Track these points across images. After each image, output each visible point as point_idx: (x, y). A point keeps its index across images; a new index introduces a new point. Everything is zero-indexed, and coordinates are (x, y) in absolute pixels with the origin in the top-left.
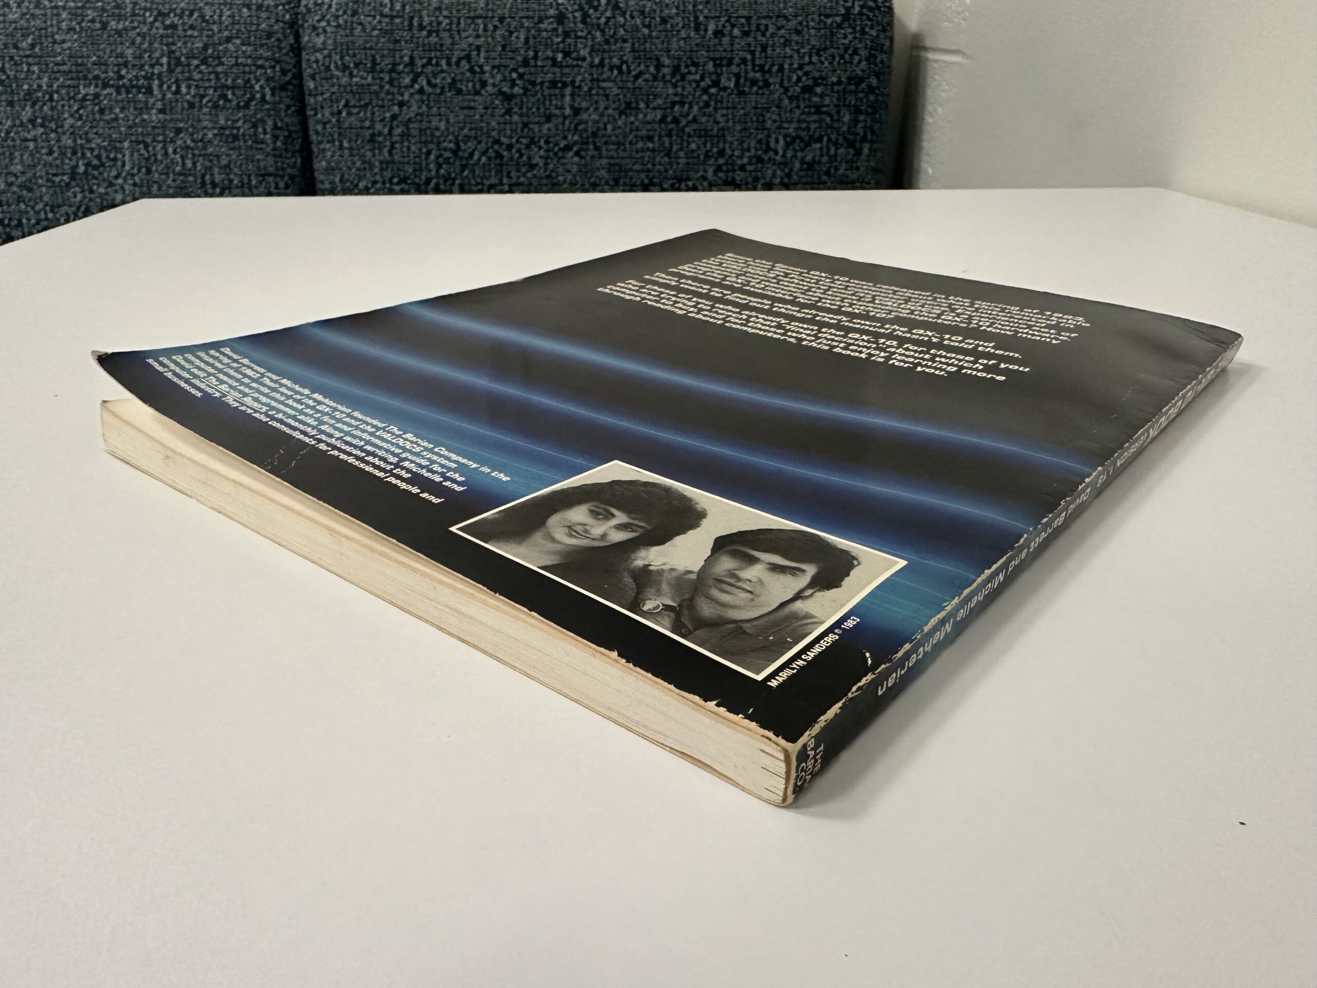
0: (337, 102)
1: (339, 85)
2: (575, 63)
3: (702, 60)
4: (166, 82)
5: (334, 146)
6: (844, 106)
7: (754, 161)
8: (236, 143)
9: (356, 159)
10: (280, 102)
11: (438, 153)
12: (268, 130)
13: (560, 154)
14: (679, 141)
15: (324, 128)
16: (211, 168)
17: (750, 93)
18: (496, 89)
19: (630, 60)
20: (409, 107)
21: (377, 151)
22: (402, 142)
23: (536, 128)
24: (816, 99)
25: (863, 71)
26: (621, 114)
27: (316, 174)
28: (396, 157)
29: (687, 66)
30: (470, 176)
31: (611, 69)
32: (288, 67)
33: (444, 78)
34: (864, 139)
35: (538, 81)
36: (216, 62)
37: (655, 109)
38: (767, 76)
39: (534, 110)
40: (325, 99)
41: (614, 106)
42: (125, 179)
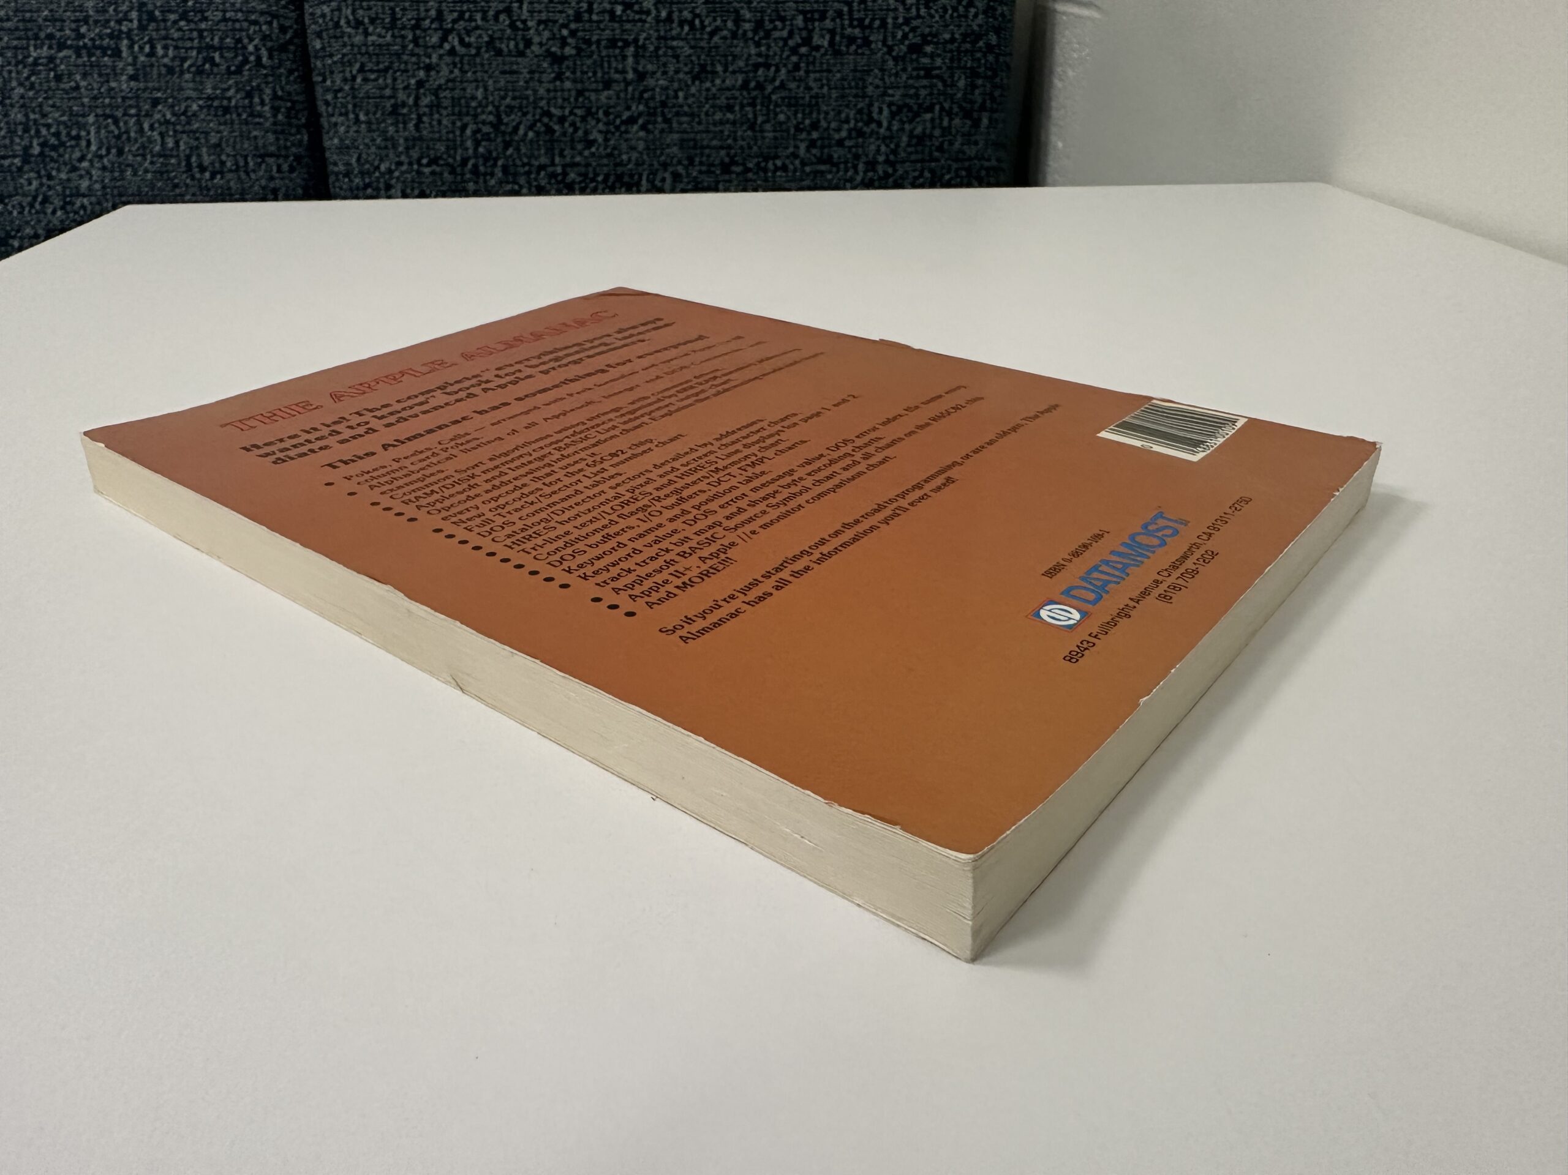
0: (351, 64)
1: (352, 45)
2: (637, 17)
3: (789, 14)
4: (137, 42)
5: (348, 120)
6: (959, 68)
7: (854, 134)
8: (228, 116)
9: (375, 135)
10: (279, 68)
11: (474, 127)
12: (267, 101)
13: (623, 128)
14: (764, 112)
15: (336, 97)
16: (197, 148)
17: (848, 53)
18: (544, 48)
19: (704, 13)
20: (438, 72)
21: (401, 126)
22: (431, 114)
23: (593, 97)
24: (925, 61)
25: (980, 26)
26: (694, 80)
27: (328, 154)
28: (425, 133)
29: (772, 21)
30: (515, 156)
31: (681, 25)
32: (288, 23)
33: (480, 36)
34: (983, 108)
35: (595, 38)
36: (199, 16)
37: (734, 72)
38: (867, 32)
39: (590, 74)
40: (335, 63)
41: (686, 69)
42: (91, 161)
